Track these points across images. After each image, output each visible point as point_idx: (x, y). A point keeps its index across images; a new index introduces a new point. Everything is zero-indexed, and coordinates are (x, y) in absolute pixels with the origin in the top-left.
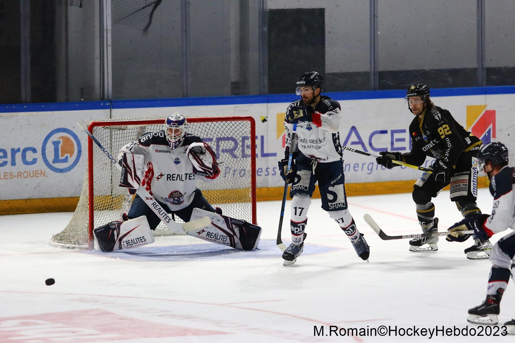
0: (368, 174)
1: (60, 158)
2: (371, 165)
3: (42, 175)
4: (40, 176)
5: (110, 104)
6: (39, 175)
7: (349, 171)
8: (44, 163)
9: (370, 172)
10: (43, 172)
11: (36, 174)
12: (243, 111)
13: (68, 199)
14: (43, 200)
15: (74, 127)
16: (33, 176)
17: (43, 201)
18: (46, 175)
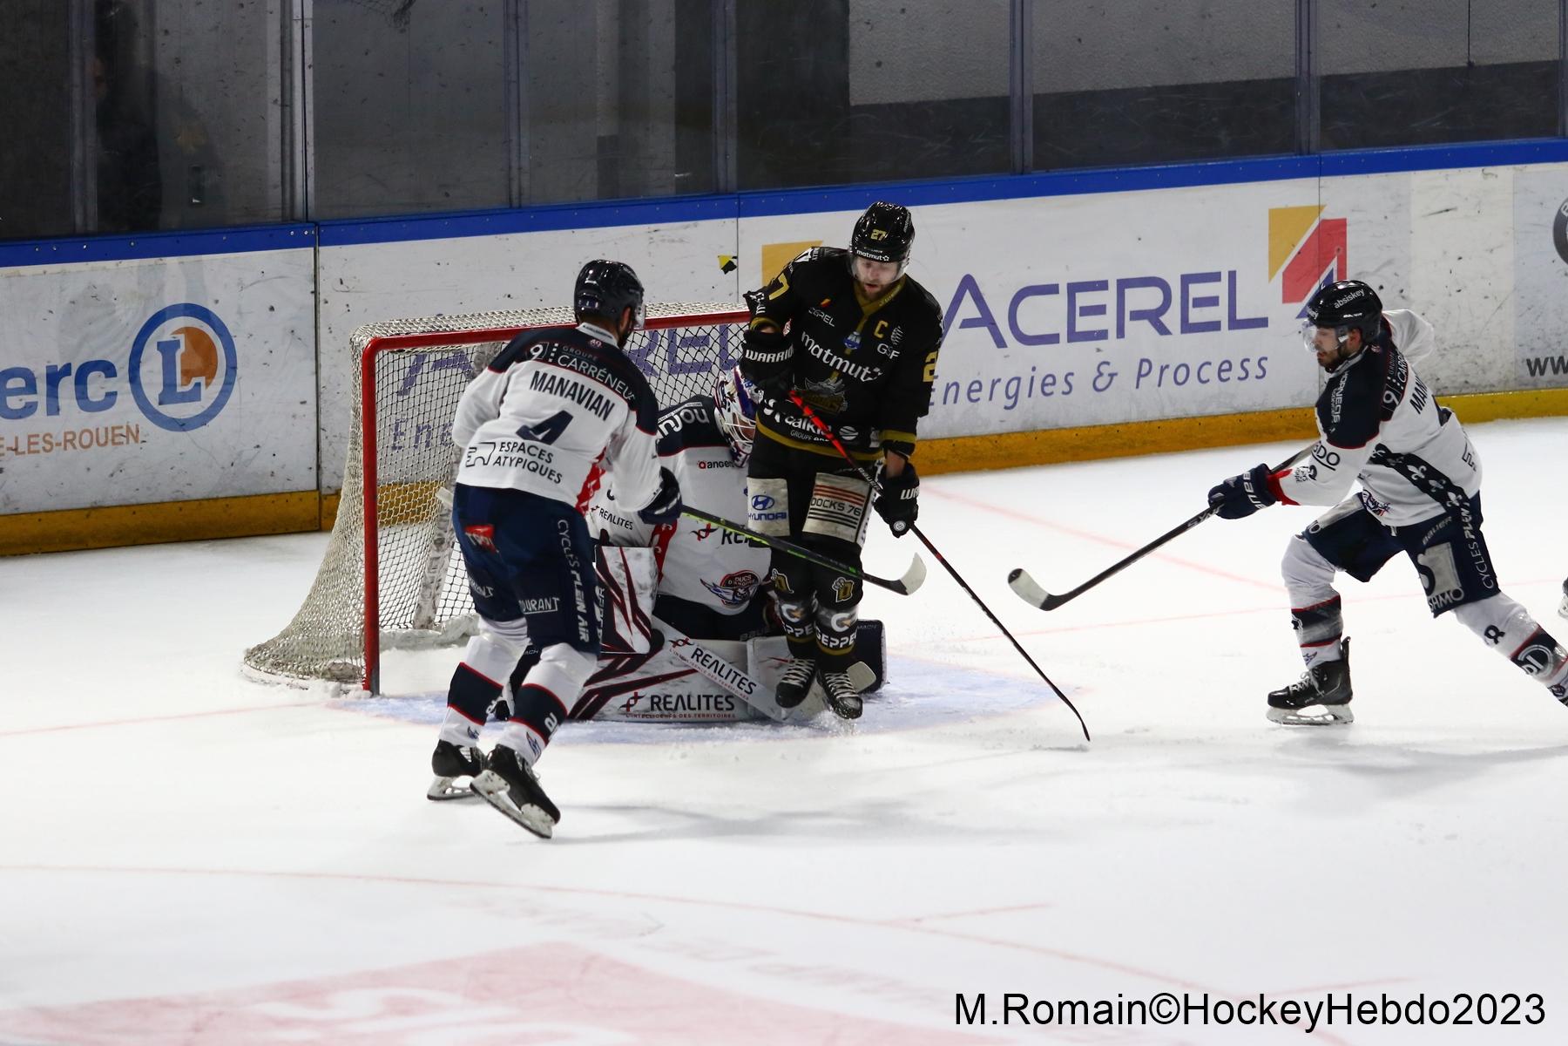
0: (1006, 408)
1: (179, 389)
2: (1014, 384)
3: (131, 438)
4: (125, 442)
5: (313, 232)
6: (124, 439)
7: (955, 402)
8: (135, 405)
9: (1011, 402)
10: (134, 431)
11: (114, 436)
12: (673, 241)
13: (200, 504)
14: (133, 509)
15: (217, 302)
16: (106, 442)
17: (134, 513)
18: (141, 438)
